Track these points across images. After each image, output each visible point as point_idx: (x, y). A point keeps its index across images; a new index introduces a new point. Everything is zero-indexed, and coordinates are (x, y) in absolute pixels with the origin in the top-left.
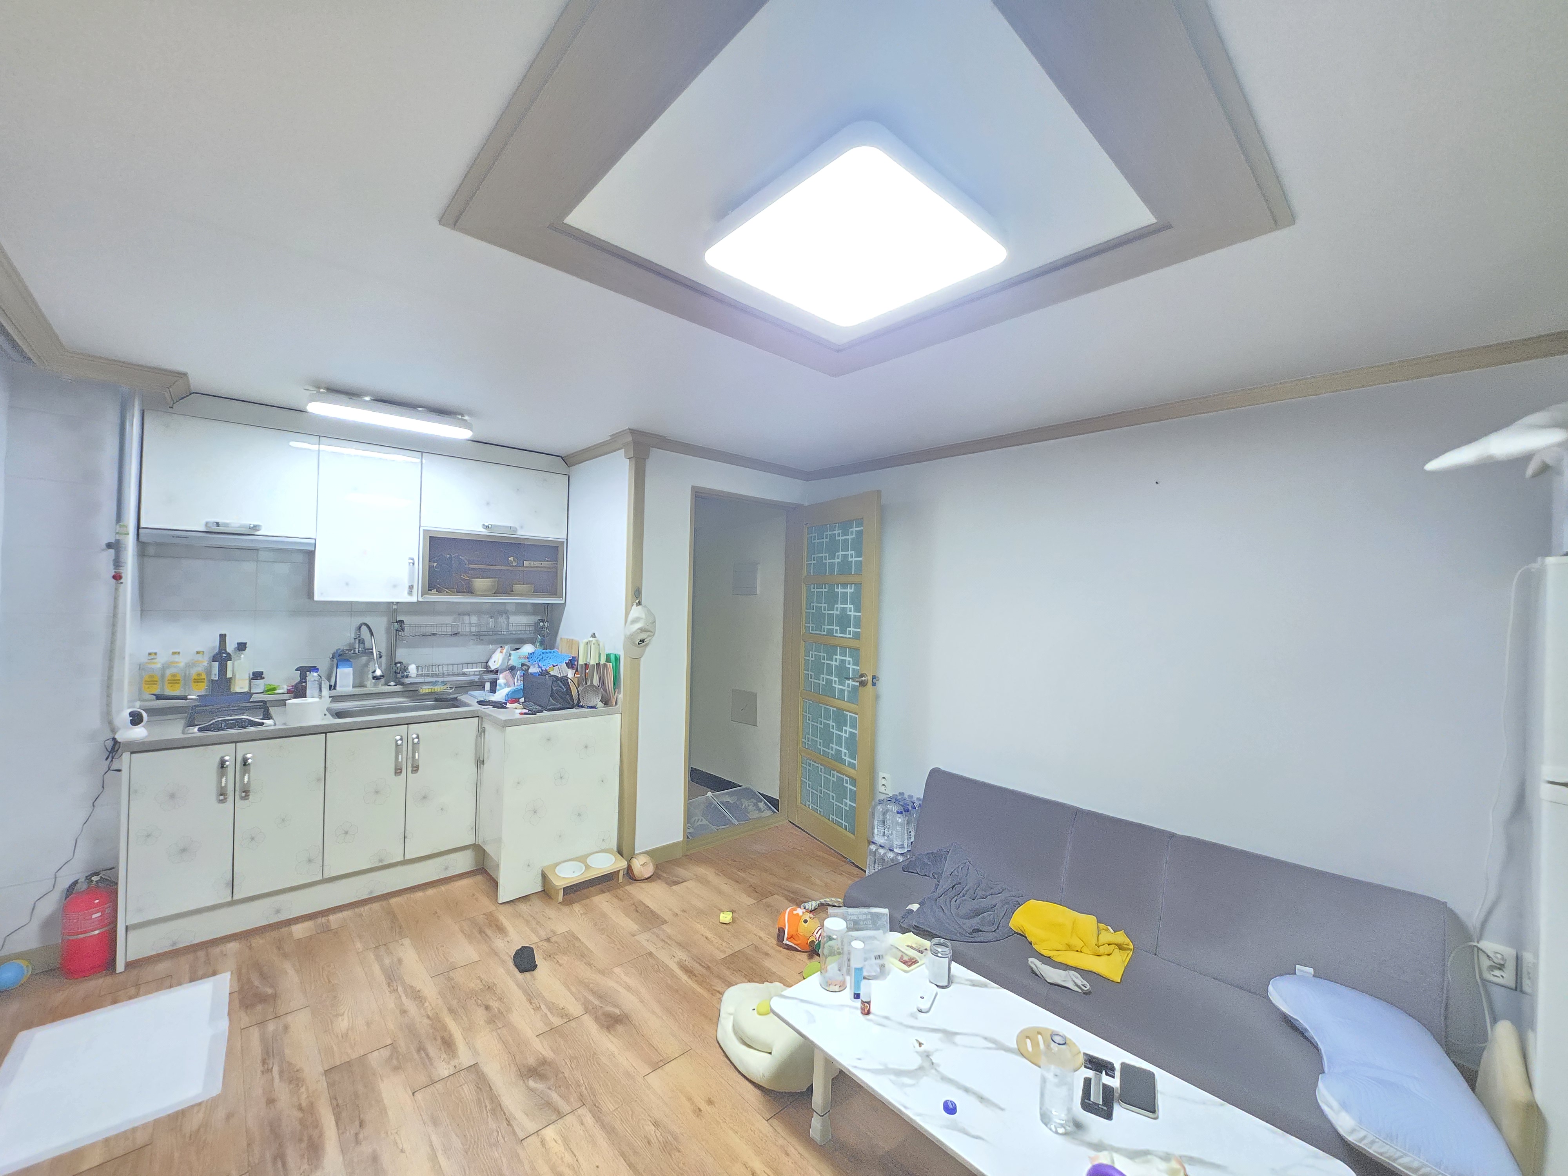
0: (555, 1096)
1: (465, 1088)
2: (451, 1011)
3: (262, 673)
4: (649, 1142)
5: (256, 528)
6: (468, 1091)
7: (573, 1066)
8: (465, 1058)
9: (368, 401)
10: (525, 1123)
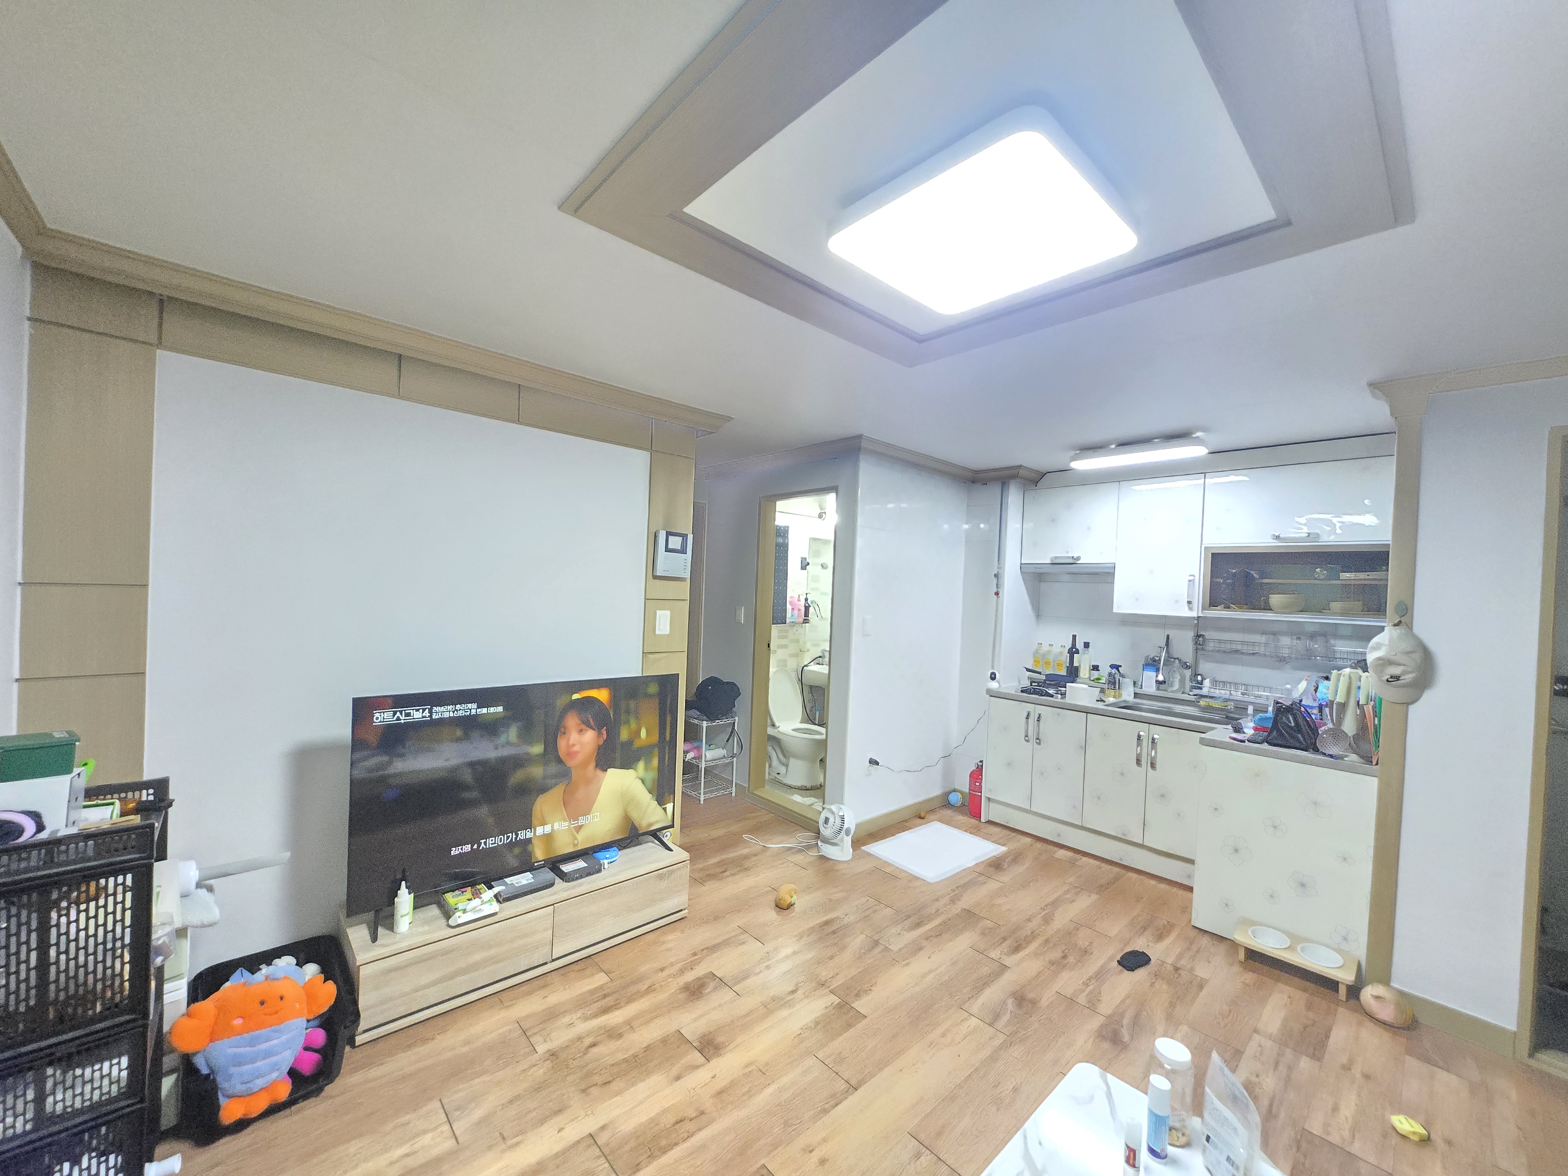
0: (1006, 1018)
1: (986, 968)
2: (1047, 941)
3: (1098, 666)
4: (995, 1086)
5: (1078, 558)
6: (985, 970)
7: (1041, 1021)
8: (1008, 961)
9: (1114, 449)
10: (976, 1006)
